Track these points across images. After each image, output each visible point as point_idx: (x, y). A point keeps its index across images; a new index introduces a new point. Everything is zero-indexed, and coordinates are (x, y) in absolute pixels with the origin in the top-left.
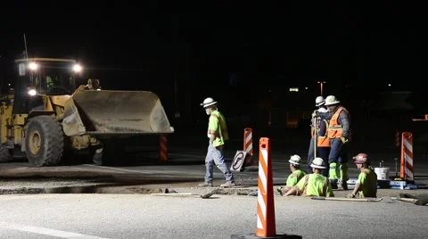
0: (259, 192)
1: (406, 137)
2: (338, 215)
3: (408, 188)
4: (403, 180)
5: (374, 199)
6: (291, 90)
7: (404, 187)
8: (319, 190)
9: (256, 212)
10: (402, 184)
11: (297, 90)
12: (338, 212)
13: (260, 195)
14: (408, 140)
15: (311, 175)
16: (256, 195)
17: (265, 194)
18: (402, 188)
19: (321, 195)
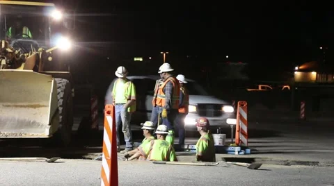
0: (103, 156)
1: (242, 105)
2: (178, 179)
3: (242, 153)
4: (238, 145)
5: (211, 163)
6: (135, 59)
7: (239, 152)
8: (163, 155)
9: (100, 176)
10: (237, 149)
11: (141, 59)
12: (178, 176)
13: (104, 159)
14: (243, 108)
15: (156, 141)
16: (100, 160)
17: (110, 157)
18: (237, 153)
19: (164, 160)
